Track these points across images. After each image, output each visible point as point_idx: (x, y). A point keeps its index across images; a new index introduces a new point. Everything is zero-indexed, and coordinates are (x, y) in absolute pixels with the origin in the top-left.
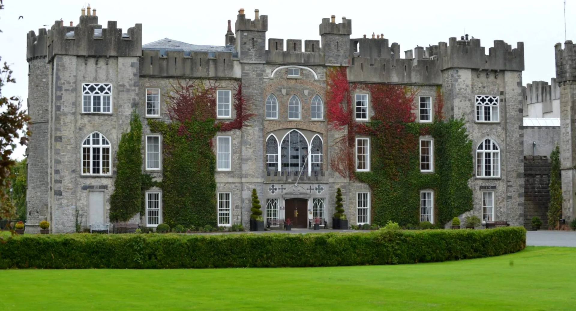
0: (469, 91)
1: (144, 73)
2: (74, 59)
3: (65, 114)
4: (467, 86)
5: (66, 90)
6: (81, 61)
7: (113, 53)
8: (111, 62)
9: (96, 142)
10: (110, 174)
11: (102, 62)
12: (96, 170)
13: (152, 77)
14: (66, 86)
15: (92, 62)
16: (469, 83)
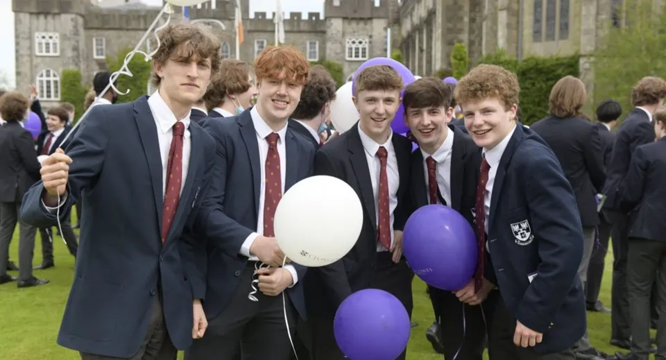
0: (340, 35)
1: (90, 26)
2: (27, 16)
3: (22, 56)
4: (338, 31)
5: (23, 38)
6: (34, 17)
7: (56, 11)
8: (57, 17)
9: (48, 75)
10: (59, 99)
11: (50, 18)
12: (49, 96)
13: (98, 29)
14: (22, 35)
15: (42, 18)
16: (340, 29)
